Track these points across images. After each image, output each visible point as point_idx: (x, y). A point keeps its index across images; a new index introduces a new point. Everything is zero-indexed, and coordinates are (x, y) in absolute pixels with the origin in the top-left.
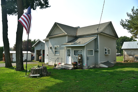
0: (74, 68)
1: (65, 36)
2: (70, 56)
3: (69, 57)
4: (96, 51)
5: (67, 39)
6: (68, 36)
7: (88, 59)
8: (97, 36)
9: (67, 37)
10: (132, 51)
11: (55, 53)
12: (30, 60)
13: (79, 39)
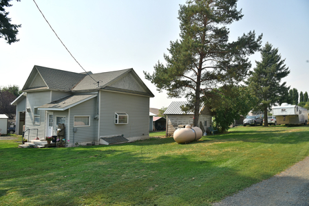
0: (49, 146)
1: (48, 91)
2: (52, 126)
3: (51, 128)
4: (96, 119)
5: (50, 97)
6: (53, 91)
7: (74, 131)
8: (98, 94)
9: (51, 93)
10: (178, 117)
11: (34, 121)
12: (6, 133)
13: (74, 97)
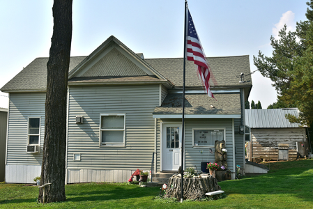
2: (177, 146)
3: (175, 150)
8: (241, 94)
9: (160, 88)
11: (103, 140)
